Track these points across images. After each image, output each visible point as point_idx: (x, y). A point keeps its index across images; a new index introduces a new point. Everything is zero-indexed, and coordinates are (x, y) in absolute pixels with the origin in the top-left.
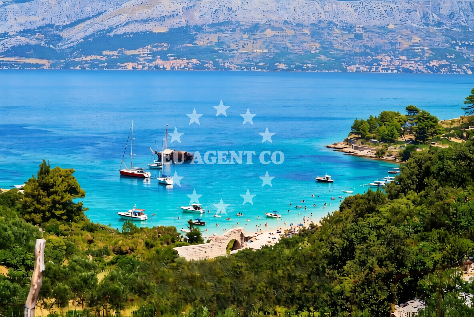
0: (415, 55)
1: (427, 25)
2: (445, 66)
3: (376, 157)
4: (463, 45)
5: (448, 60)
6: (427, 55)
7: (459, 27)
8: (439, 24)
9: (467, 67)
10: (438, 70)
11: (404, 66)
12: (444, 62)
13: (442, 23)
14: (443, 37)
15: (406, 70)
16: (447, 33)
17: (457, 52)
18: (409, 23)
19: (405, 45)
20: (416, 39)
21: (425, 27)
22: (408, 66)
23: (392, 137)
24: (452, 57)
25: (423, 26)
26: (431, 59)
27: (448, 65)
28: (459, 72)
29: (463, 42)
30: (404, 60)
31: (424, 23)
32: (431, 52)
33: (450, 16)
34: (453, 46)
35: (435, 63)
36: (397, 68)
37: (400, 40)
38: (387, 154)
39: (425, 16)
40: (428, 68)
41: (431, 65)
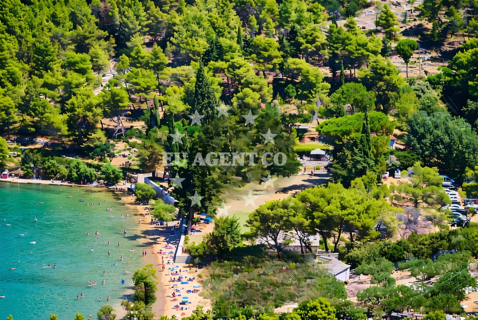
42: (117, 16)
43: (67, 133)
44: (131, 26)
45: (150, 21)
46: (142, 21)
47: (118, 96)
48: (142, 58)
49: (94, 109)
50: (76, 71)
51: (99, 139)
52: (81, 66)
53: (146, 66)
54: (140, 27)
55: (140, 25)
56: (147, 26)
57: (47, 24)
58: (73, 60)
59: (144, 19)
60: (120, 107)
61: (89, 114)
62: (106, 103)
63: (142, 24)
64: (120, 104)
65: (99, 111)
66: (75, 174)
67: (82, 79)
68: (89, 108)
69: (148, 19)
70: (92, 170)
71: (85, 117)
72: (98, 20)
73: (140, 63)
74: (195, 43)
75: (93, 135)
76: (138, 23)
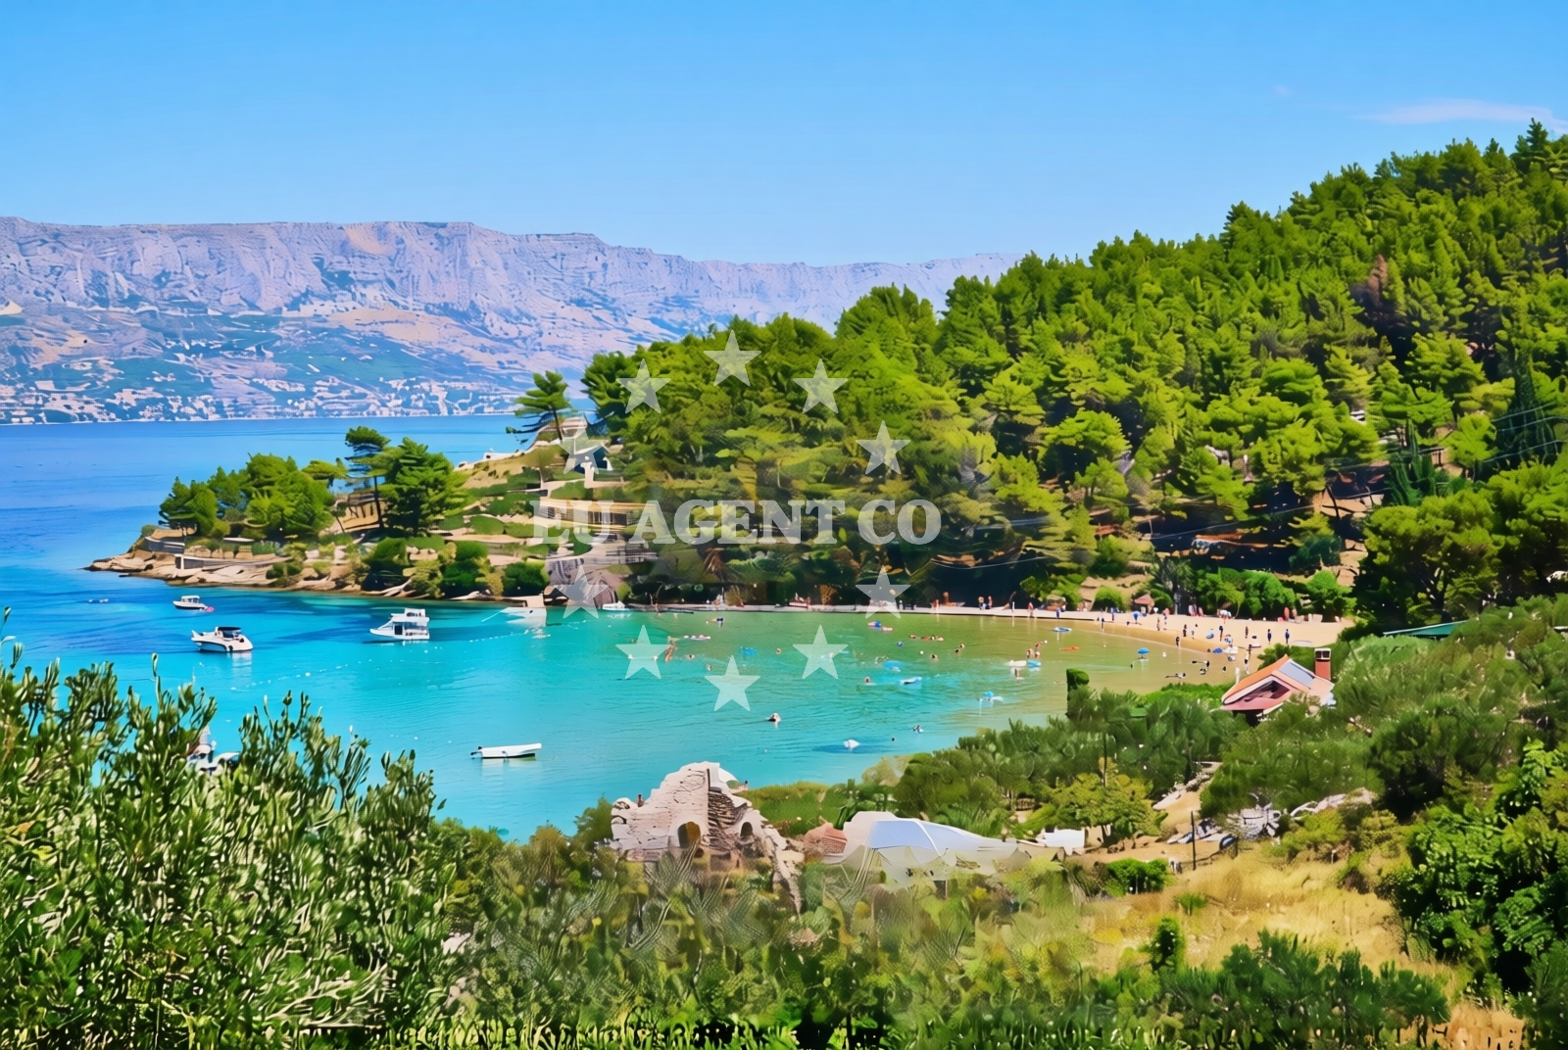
0: (75, 378)
1: (104, 302)
2: (153, 402)
3: (272, 585)
4: (195, 350)
5: (158, 387)
6: (107, 378)
7: (183, 306)
8: (133, 301)
9: (205, 401)
10: (134, 412)
11: (49, 406)
12: (149, 392)
13: (140, 298)
14: (143, 333)
15: (54, 416)
16: (151, 322)
17: (183, 367)
18: (57, 298)
19: (50, 354)
20: (77, 340)
21: (97, 308)
22: (57, 405)
23: (310, 522)
24: (169, 379)
25: (93, 304)
26: (117, 386)
27: (161, 400)
28: (187, 416)
29: (194, 343)
30: (48, 393)
31: (94, 297)
32: (117, 371)
33: (158, 279)
34: (171, 353)
35: (127, 397)
36: (34, 412)
37: (35, 342)
38: (307, 572)
39: (98, 282)
40: (110, 408)
41: (117, 402)
42: (1401, 299)
43: (1244, 517)
44: (1425, 316)
45: (1470, 307)
46: (1453, 306)
47: (1354, 437)
48: (1426, 367)
49: (1305, 466)
50: (1284, 397)
51: (1315, 530)
52: (1298, 387)
53: (1432, 383)
54: (1446, 319)
55: (1445, 313)
56: (1464, 317)
57: (1249, 315)
58: (1277, 374)
59: (1456, 302)
60: (1362, 461)
61: (1292, 476)
62: (1334, 453)
63: (1453, 312)
64: (1364, 456)
65: (1316, 470)
66: (1255, 601)
67: (1291, 410)
68: (1293, 465)
69: (1465, 303)
70: (1289, 592)
71: (1287, 486)
72: (1360, 310)
73: (1419, 377)
74: (1541, 334)
75: (1303, 523)
76: (1440, 309)
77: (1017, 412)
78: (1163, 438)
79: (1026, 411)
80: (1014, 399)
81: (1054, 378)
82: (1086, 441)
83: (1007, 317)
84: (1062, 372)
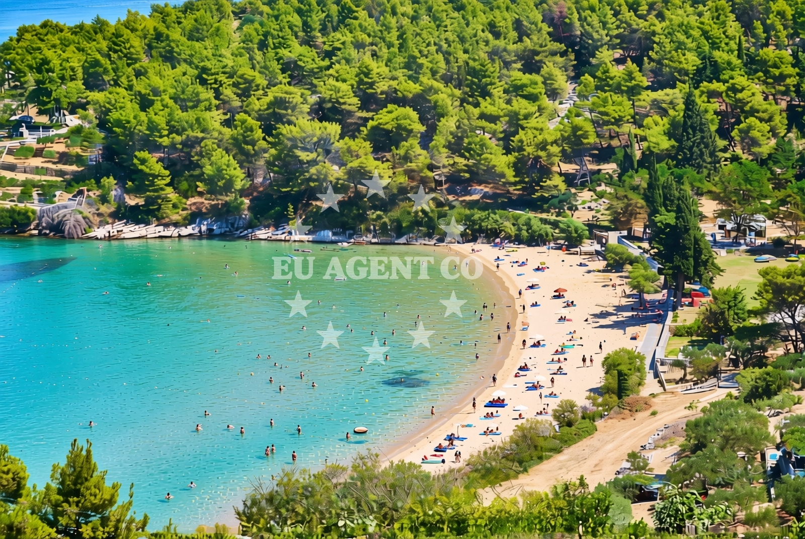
42: (577, 24)
43: (512, 179)
44: (596, 37)
45: (621, 30)
46: (611, 29)
47: (580, 129)
48: (612, 79)
49: (549, 147)
50: (525, 97)
51: (556, 186)
52: (531, 90)
53: (617, 89)
54: (608, 38)
55: (607, 35)
56: (617, 36)
57: (483, 35)
58: (519, 83)
59: (613, 27)
60: (584, 144)
61: (542, 154)
62: (564, 139)
63: (611, 33)
64: (584, 141)
65: (555, 149)
66: (525, 233)
67: (532, 108)
68: (543, 146)
69: (618, 27)
70: (548, 228)
71: (537, 159)
72: (551, 29)
73: (609, 86)
74: (682, 59)
75: (549, 182)
76: (605, 32)
77: (344, 103)
78: (448, 125)
79: (349, 101)
80: (341, 94)
81: (366, 80)
82: (399, 127)
83: (306, 26)
84: (370, 76)
